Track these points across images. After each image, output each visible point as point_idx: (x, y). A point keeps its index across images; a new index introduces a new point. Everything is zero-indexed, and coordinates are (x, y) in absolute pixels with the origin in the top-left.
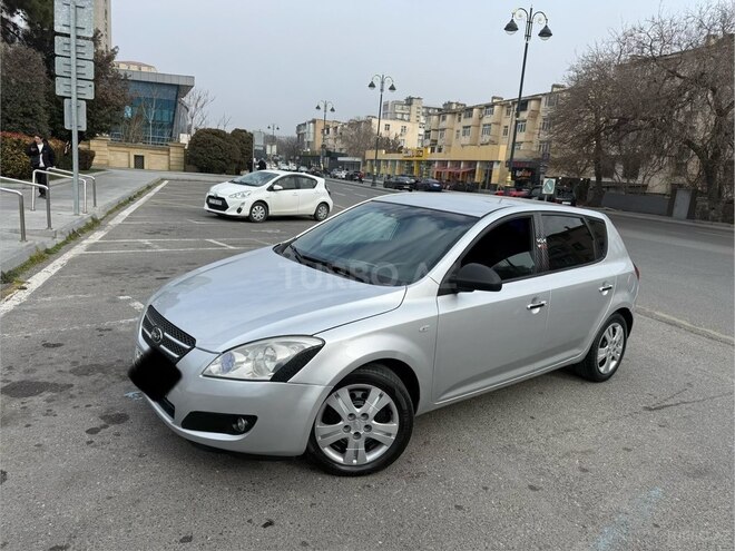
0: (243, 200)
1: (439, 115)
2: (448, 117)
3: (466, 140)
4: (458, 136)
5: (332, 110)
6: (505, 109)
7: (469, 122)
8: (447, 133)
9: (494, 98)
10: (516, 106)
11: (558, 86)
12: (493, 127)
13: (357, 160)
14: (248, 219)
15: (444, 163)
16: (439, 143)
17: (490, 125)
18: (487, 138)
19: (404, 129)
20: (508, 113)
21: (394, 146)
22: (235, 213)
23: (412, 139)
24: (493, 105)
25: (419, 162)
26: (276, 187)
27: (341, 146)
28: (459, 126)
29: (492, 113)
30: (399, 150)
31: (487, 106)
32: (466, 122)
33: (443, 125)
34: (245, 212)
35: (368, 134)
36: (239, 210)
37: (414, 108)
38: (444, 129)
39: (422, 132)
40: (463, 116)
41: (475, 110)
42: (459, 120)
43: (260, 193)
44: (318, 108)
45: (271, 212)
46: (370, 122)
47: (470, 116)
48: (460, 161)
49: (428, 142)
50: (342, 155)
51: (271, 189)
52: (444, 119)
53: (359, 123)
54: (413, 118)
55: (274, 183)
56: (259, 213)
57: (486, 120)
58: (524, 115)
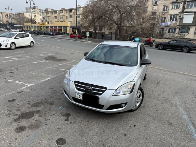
0: (7, 42)
1: (46, 12)
2: (49, 13)
3: (56, 20)
4: (53, 19)
5: (11, 10)
6: (66, 12)
7: (56, 15)
8: (49, 18)
9: (62, 8)
10: (69, 11)
11: (79, 6)
12: (63, 17)
13: (21, 26)
14: (10, 49)
15: (52, 27)
16: (48, 21)
17: (62, 16)
18: (62, 20)
19: (35, 16)
20: (67, 13)
21: (33, 21)
22: (5, 47)
23: (38, 19)
24: (62, 10)
25: (44, 26)
26: (17, 37)
27: (14, 21)
28: (53, 16)
29: (62, 12)
30: (35, 23)
31: (61, 11)
32: (55, 15)
33: (48, 15)
34: (8, 46)
35: (24, 17)
36: (6, 46)
37: (36, 9)
38: (49, 17)
39: (41, 17)
40: (54, 13)
41: (57, 12)
42: (53, 14)
43: (12, 40)
44: (6, 9)
45: (17, 46)
46: (23, 14)
47: (56, 13)
48: (57, 26)
49: (44, 21)
50: (16, 24)
51: (15, 38)
52: (48, 14)
53: (20, 14)
54: (36, 12)
55: (16, 36)
56: (13, 47)
57: (61, 14)
58: (72, 14)
